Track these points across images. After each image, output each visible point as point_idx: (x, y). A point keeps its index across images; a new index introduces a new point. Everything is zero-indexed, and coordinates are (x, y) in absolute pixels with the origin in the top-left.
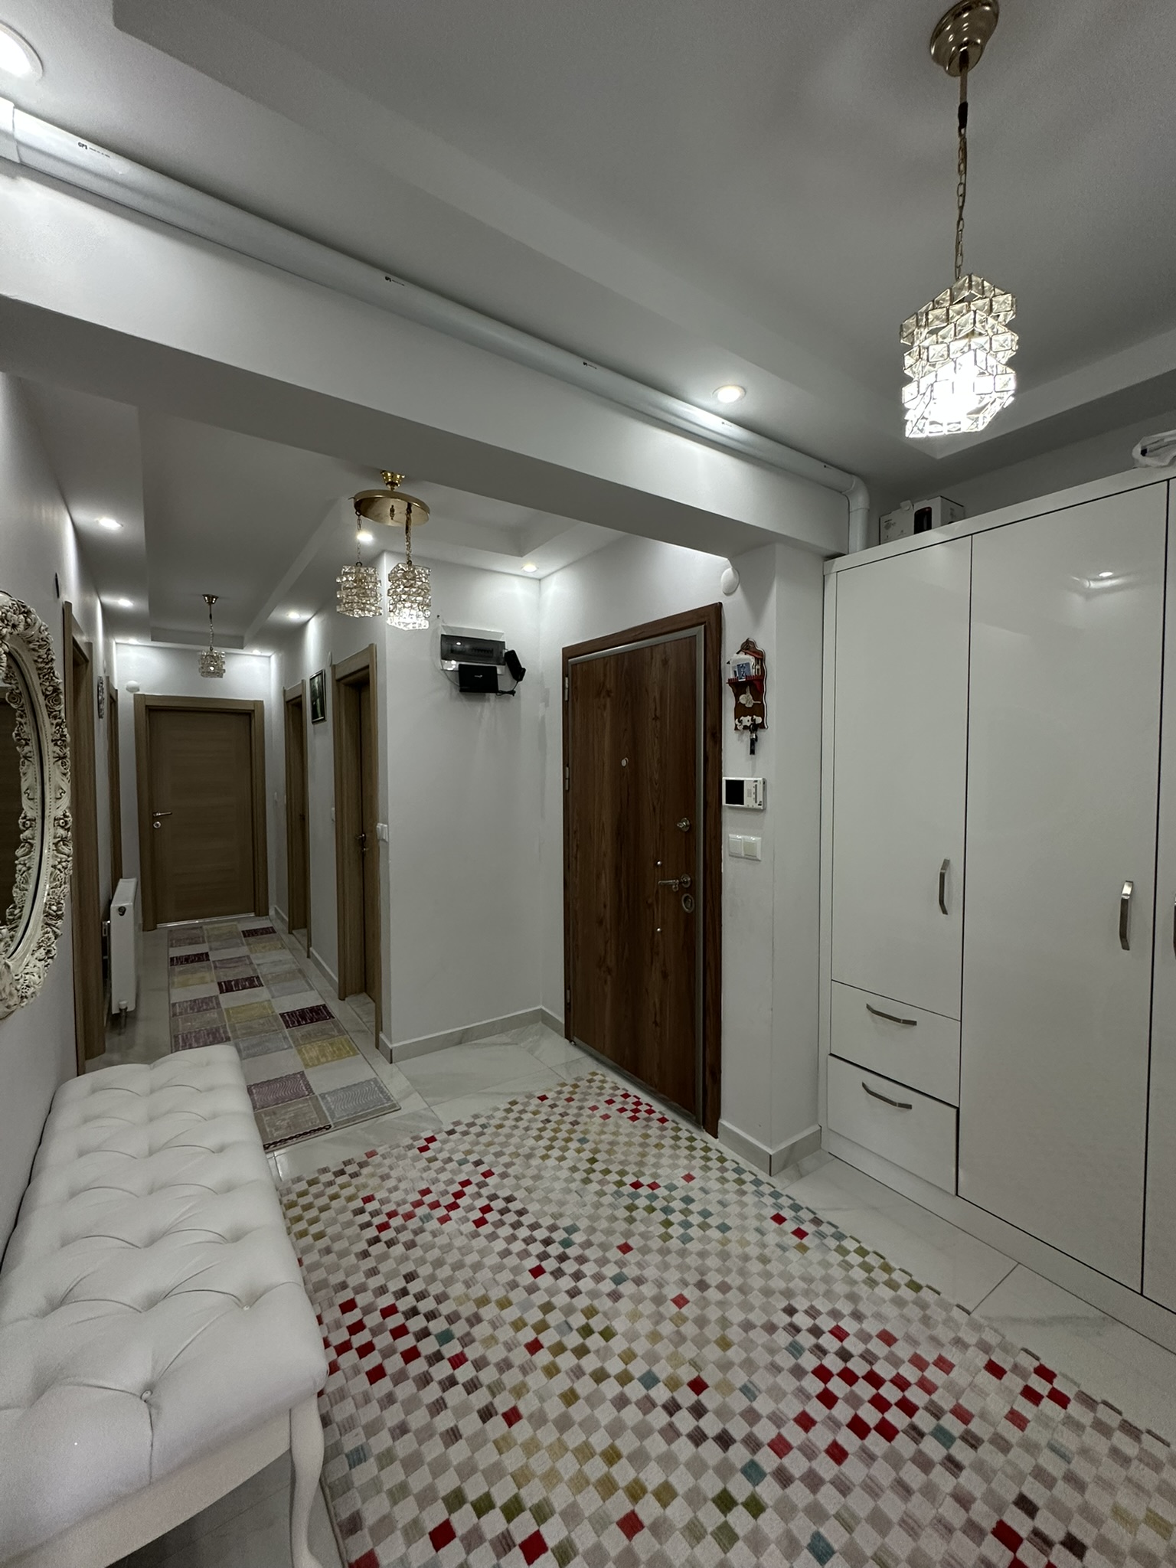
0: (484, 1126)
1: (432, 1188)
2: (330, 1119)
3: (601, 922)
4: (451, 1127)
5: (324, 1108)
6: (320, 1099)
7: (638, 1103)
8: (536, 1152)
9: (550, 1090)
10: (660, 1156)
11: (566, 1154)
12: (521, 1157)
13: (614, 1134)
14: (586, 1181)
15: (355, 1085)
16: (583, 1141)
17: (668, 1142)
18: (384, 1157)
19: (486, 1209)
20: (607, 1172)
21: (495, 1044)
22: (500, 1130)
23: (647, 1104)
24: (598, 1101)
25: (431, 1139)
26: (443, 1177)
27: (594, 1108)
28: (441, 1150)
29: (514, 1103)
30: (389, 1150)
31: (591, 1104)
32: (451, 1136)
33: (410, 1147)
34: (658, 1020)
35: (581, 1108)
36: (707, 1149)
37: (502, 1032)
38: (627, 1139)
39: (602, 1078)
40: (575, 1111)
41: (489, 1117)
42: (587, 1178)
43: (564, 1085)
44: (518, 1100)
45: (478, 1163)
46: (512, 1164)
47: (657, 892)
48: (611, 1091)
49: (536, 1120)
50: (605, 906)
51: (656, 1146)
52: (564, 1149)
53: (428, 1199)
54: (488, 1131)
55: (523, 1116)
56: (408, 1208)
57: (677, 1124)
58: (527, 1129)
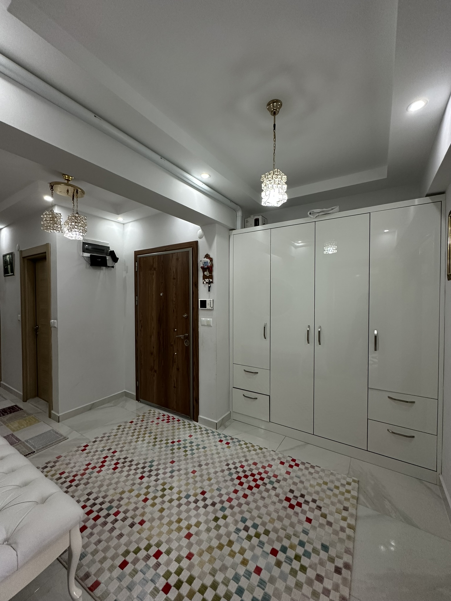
0: (109, 437)
1: (91, 462)
2: (33, 449)
3: (152, 354)
4: (94, 440)
5: (29, 446)
6: (25, 442)
7: (169, 417)
8: (133, 440)
9: (134, 419)
10: (180, 431)
11: (145, 439)
12: (127, 443)
13: (162, 428)
14: (154, 445)
15: (43, 434)
16: (150, 433)
17: (181, 427)
18: (65, 457)
19: (117, 464)
20: (161, 441)
21: (105, 407)
22: (116, 437)
23: (172, 417)
24: (154, 419)
25: (87, 446)
26: (95, 457)
27: (153, 422)
28: (92, 449)
29: (120, 426)
30: (67, 454)
31: (151, 420)
32: (95, 443)
33: (77, 451)
34: (175, 386)
35: (147, 423)
36: (195, 426)
37: (109, 402)
38: (167, 429)
39: (153, 411)
40: (146, 424)
41: (110, 433)
42: (155, 444)
43: (139, 416)
45: (109, 450)
46: (124, 447)
47: (175, 340)
48: (158, 415)
49: (130, 430)
50: (154, 348)
51: (178, 429)
52: (144, 437)
53: (90, 466)
54: (111, 438)
55: (125, 430)
56: (82, 472)
57: (184, 421)
58: (127, 434)
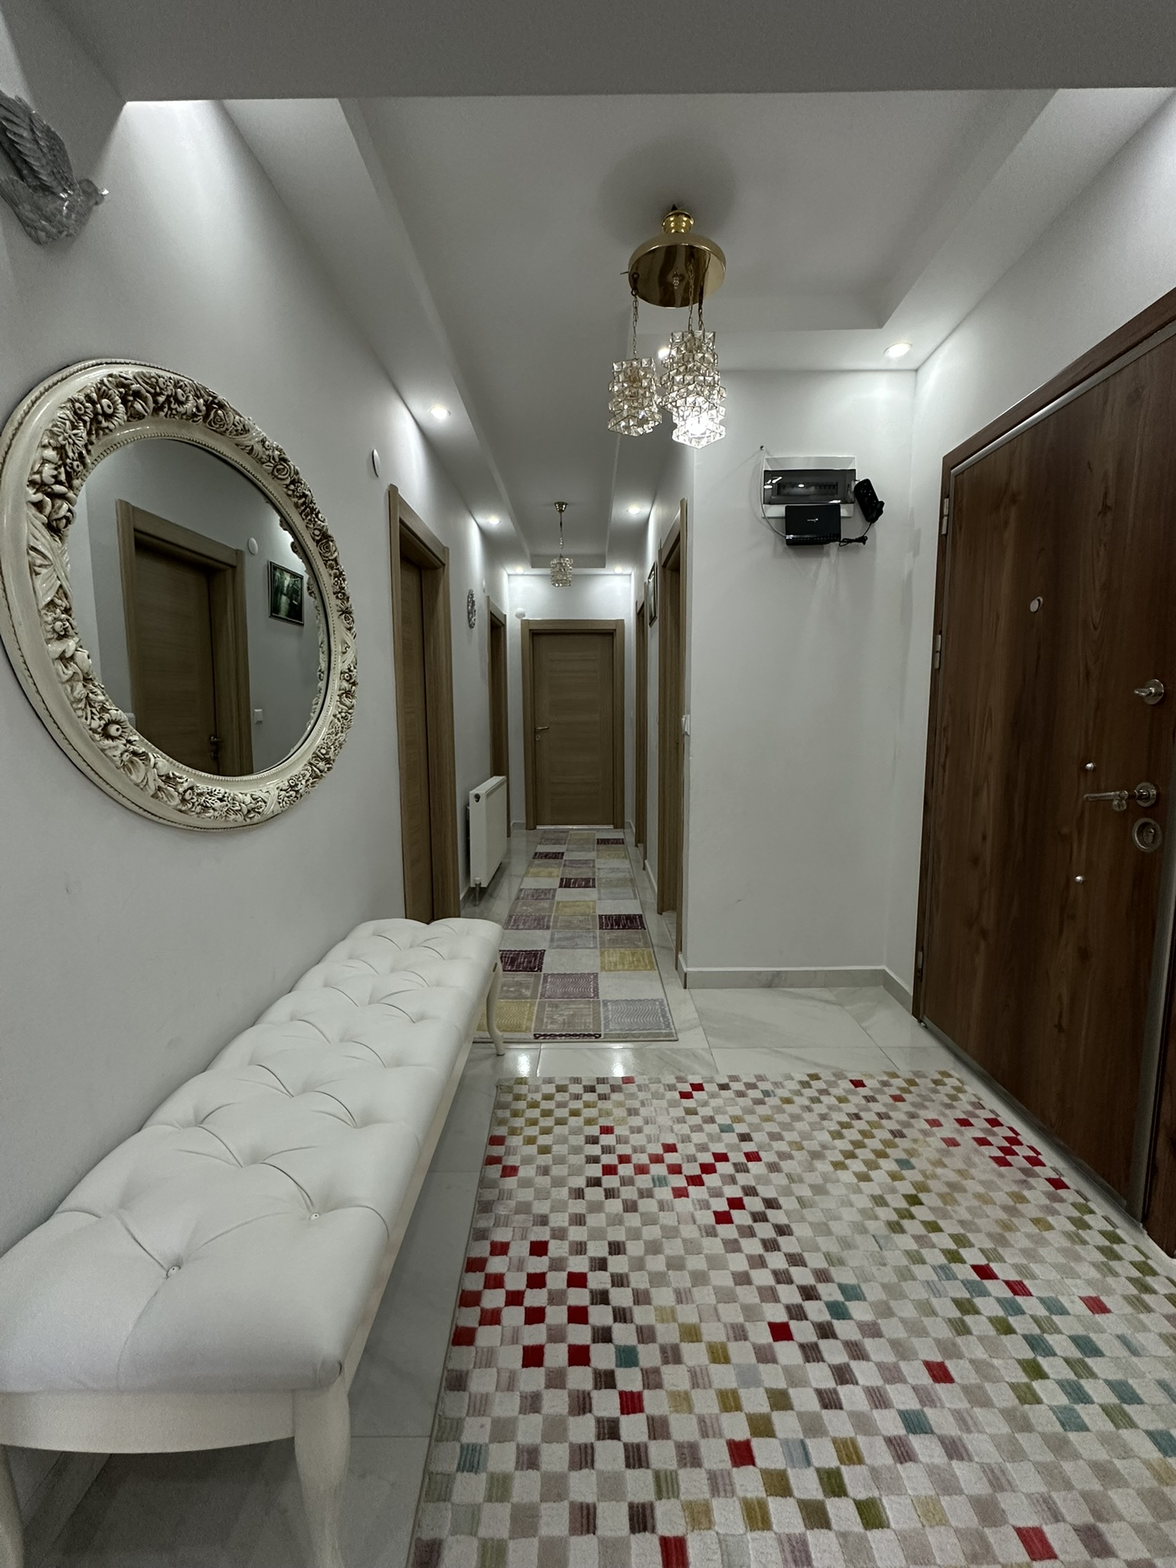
0: (766, 1093)
1: (679, 1146)
2: (602, 1028)
4: (725, 1080)
5: (602, 1016)
6: (602, 1004)
7: (1015, 1141)
8: (827, 1153)
9: (871, 1076)
10: (1042, 1242)
11: (873, 1174)
12: (804, 1152)
13: (960, 1172)
14: (896, 1228)
15: (639, 1000)
16: (904, 1164)
17: (1061, 1223)
18: (640, 1088)
19: (736, 1203)
20: (934, 1227)
22: (786, 1106)
23: (1032, 1148)
24: (944, 1115)
25: (698, 1087)
26: (698, 1138)
27: (935, 1123)
28: (705, 1104)
29: (815, 1077)
30: (647, 1082)
31: (932, 1115)
32: (722, 1092)
33: (671, 1088)
35: (913, 1116)
36: (1145, 1268)
38: (981, 1190)
39: (958, 1084)
40: (903, 1117)
41: (776, 1084)
42: (898, 1223)
43: (894, 1075)
44: (821, 1075)
45: (745, 1138)
46: (788, 1157)
48: (970, 1108)
49: (840, 1110)
51: (1036, 1221)
52: (872, 1165)
53: (671, 1158)
54: (772, 1101)
55: (822, 1098)
56: (643, 1159)
57: (1086, 1199)
58: (823, 1117)
